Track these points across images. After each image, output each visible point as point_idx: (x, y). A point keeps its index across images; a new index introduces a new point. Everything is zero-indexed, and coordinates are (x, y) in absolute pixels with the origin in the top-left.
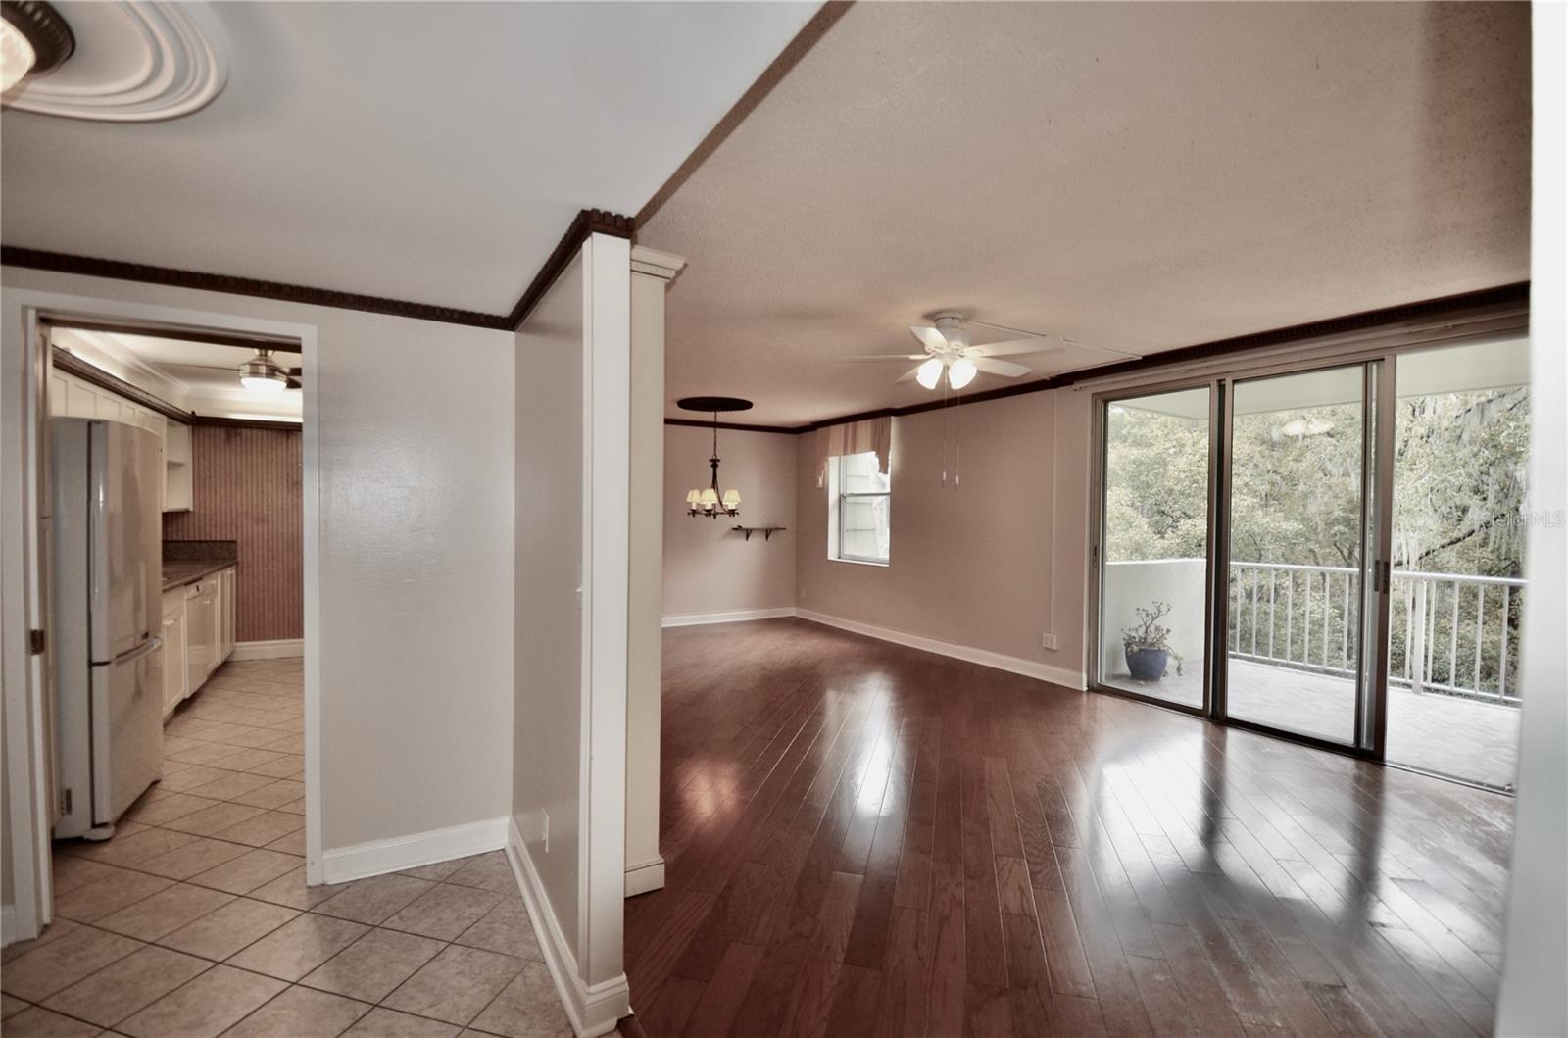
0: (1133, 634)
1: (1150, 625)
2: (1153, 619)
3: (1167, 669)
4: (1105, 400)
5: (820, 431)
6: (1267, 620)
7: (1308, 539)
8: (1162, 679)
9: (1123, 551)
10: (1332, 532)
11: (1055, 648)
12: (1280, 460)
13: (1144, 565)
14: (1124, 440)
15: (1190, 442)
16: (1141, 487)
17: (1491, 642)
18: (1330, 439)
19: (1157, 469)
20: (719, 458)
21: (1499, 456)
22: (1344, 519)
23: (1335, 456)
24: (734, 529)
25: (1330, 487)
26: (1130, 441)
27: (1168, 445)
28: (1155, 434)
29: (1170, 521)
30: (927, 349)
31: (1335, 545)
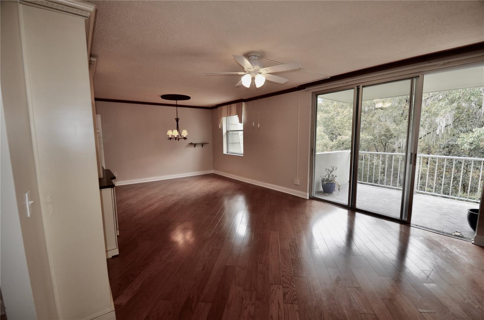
0: (324, 178)
1: (330, 174)
2: (331, 172)
3: (335, 189)
4: (316, 95)
5: (219, 108)
6: (362, 166)
7: (374, 141)
8: (334, 192)
9: (321, 146)
10: (381, 138)
11: (298, 184)
12: (367, 117)
13: (328, 154)
14: (322, 111)
15: (341, 112)
16: (327, 126)
17: (423, 170)
18: (382, 110)
19: (331, 120)
20: (178, 118)
21: (430, 115)
22: (385, 134)
23: (383, 115)
24: (190, 144)
25: (381, 125)
26: (324, 112)
27: (335, 113)
28: (331, 109)
29: (335, 136)
30: (245, 70)
31: (381, 142)
